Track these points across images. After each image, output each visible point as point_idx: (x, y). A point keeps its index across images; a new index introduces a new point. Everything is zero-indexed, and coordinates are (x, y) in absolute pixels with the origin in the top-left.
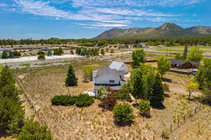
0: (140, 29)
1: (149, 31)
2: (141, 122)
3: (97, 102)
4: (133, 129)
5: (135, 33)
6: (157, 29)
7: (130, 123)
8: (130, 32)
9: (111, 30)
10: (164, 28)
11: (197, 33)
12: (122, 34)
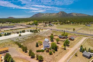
0: (50, 14)
1: (54, 14)
2: (54, 54)
3: (45, 51)
4: (52, 55)
5: (48, 15)
6: (57, 14)
7: (52, 54)
8: (46, 15)
9: (38, 14)
10: (60, 13)
11: (73, 15)
12: (43, 16)
